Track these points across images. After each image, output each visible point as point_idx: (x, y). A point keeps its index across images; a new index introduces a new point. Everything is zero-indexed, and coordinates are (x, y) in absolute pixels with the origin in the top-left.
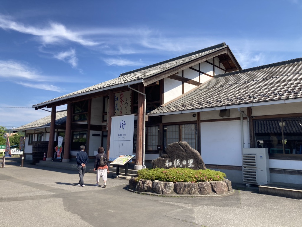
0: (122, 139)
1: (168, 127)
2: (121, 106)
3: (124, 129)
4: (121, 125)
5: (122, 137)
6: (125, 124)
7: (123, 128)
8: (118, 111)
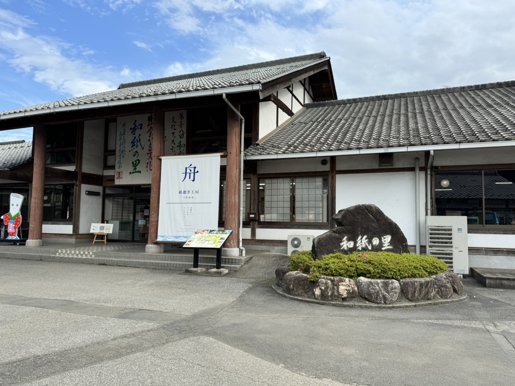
0: (190, 200)
1: (267, 181)
2: (149, 141)
3: (193, 181)
4: (186, 173)
5: (188, 195)
6: (198, 172)
7: (192, 178)
8: (143, 149)
